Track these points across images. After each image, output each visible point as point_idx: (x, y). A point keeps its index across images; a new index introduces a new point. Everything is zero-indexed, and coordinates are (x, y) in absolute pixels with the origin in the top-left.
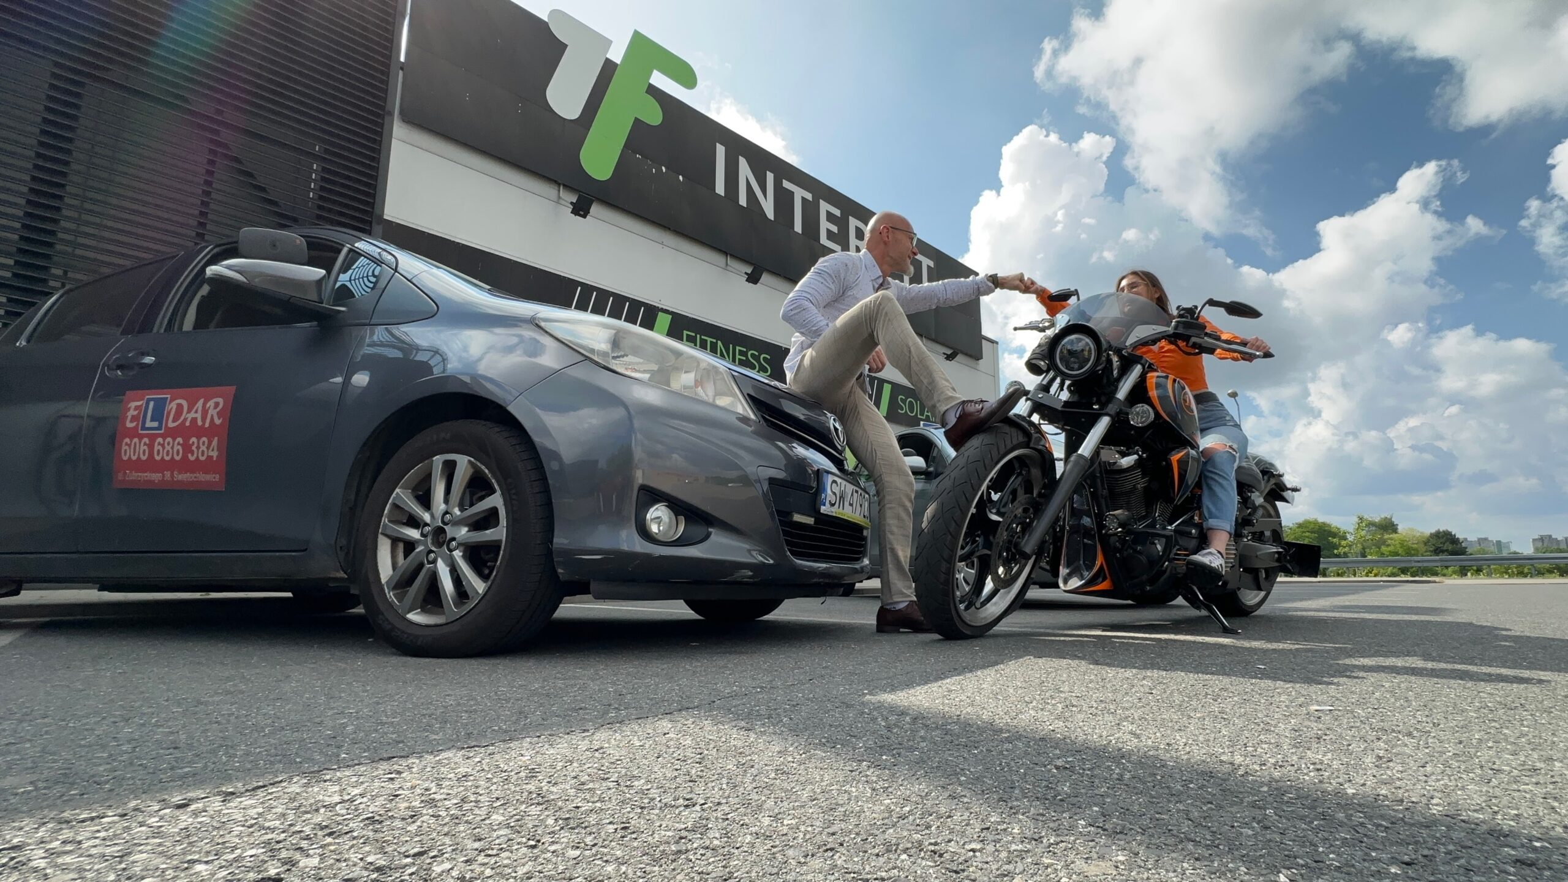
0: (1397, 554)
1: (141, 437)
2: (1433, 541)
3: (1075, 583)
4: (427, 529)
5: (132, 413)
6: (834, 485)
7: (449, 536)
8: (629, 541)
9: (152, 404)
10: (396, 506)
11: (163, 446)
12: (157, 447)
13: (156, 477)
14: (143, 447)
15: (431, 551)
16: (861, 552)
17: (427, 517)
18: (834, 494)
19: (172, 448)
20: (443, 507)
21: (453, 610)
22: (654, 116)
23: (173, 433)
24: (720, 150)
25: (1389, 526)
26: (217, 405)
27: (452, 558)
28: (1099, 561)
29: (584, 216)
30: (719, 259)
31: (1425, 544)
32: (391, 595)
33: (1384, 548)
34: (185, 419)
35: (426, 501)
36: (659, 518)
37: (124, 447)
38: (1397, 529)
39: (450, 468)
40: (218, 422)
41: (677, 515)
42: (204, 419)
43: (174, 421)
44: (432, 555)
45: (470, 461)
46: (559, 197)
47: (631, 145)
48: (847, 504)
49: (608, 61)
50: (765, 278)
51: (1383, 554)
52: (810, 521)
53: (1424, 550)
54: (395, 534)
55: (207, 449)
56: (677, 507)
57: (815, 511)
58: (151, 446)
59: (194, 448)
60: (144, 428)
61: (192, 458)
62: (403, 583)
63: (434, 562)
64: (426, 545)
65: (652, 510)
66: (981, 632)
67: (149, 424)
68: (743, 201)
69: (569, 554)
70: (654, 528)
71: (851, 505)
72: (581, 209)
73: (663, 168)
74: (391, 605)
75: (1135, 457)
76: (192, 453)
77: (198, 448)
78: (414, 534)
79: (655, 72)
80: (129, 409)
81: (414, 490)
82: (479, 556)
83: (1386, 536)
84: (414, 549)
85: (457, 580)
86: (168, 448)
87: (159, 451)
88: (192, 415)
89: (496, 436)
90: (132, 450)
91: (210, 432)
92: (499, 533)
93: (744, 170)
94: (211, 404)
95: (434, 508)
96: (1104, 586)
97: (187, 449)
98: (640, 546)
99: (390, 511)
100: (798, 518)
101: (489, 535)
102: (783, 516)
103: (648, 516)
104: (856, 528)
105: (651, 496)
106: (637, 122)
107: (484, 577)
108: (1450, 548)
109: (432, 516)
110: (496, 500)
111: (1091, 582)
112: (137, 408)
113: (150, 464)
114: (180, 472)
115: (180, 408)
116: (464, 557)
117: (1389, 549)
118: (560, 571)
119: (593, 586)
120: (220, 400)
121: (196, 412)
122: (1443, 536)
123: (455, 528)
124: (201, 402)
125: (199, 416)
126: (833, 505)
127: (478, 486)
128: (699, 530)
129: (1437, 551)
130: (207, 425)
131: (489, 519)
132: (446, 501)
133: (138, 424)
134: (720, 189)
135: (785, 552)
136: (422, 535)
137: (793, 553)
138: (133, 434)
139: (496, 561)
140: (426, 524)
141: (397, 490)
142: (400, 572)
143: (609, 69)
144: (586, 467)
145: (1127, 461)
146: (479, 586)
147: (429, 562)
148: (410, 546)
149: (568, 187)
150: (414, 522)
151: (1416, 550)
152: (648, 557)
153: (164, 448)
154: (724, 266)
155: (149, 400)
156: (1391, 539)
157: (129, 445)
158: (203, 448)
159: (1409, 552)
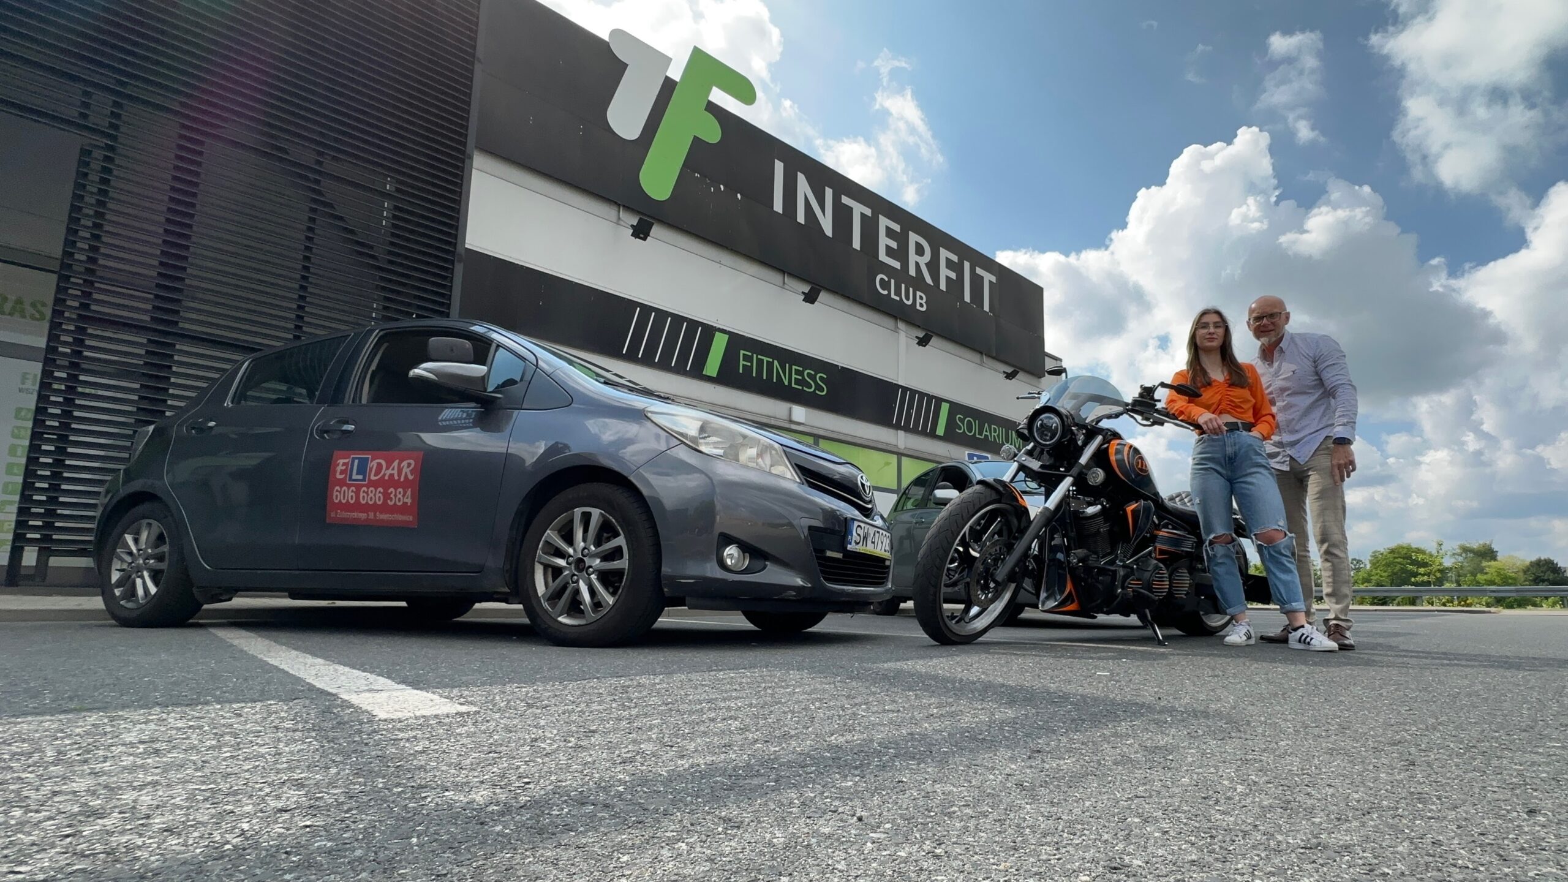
0: (1492, 583)
1: (349, 486)
2: (1534, 570)
3: (1051, 604)
4: (571, 559)
5: (340, 468)
6: (859, 529)
7: (587, 565)
8: (712, 570)
9: (356, 462)
10: (547, 543)
11: (367, 493)
12: (362, 494)
13: (363, 516)
14: (351, 494)
15: (574, 575)
16: (884, 578)
17: (571, 551)
18: (859, 535)
19: (375, 495)
20: (582, 544)
21: (592, 616)
22: (713, 134)
23: (375, 484)
24: (779, 167)
25: (1489, 554)
26: (409, 465)
27: (590, 579)
28: (1069, 587)
29: (644, 239)
30: (777, 277)
31: (1525, 572)
32: (546, 605)
33: (1480, 577)
34: (385, 475)
35: (569, 539)
36: (731, 553)
37: (335, 493)
38: (1496, 556)
39: (587, 518)
40: (411, 477)
41: (744, 552)
42: (399, 475)
43: (375, 476)
44: (575, 577)
45: (601, 513)
46: (619, 218)
47: (689, 164)
48: (869, 542)
49: (667, 79)
50: (823, 296)
51: (1478, 583)
52: (839, 556)
53: (1523, 579)
54: (547, 562)
55: (402, 497)
56: (745, 547)
57: (843, 549)
58: (357, 493)
59: (392, 496)
60: (351, 479)
61: (390, 503)
62: (555, 597)
63: (577, 582)
64: (570, 570)
65: (727, 549)
66: (969, 640)
67: (355, 477)
68: (801, 218)
69: (672, 579)
70: (729, 562)
71: (873, 543)
72: (641, 232)
73: (722, 187)
74: (546, 611)
75: (1099, 507)
76: (391, 499)
77: (395, 496)
78: (562, 562)
79: (714, 89)
80: (338, 465)
81: (559, 531)
82: (609, 579)
83: (1484, 564)
84: (562, 573)
85: (592, 592)
86: (371, 495)
87: (364, 497)
88: (390, 471)
89: (620, 496)
90: (341, 495)
91: (406, 484)
92: (623, 564)
93: (803, 186)
94: (405, 463)
95: (576, 545)
96: (1072, 607)
97: (387, 496)
98: (719, 574)
99: (544, 546)
100: (829, 554)
101: (616, 564)
102: (819, 552)
103: (725, 554)
104: (881, 560)
105: (727, 540)
106: (696, 140)
107: (613, 594)
108: (1551, 578)
109: (575, 550)
110: (620, 541)
111: (1062, 603)
112: (344, 464)
113: (358, 506)
114: (381, 513)
115: (379, 465)
116: (598, 579)
117: (1485, 577)
118: (666, 590)
119: (688, 600)
120: (412, 462)
121: (393, 469)
122: (1544, 565)
123: (592, 559)
124: (396, 463)
125: (395, 472)
126: (857, 543)
127: (607, 531)
128: (759, 564)
129: (1537, 581)
130: (402, 479)
131: (616, 553)
132: (584, 540)
133: (346, 477)
134: (778, 206)
135: (819, 578)
136: (567, 563)
137: (826, 579)
138: (342, 483)
139: (621, 582)
140: (570, 556)
141: (548, 531)
142: (551, 590)
143: (669, 86)
144: (680, 513)
145: (1091, 510)
146: (611, 600)
147: (573, 583)
148: (557, 571)
149: (628, 208)
150: (561, 554)
151: (1514, 579)
152: (724, 581)
153: (368, 495)
154: (781, 284)
155: (354, 459)
156: (1489, 567)
157: (340, 492)
158: (400, 496)
159: (1506, 580)
